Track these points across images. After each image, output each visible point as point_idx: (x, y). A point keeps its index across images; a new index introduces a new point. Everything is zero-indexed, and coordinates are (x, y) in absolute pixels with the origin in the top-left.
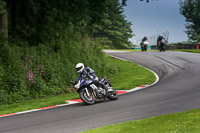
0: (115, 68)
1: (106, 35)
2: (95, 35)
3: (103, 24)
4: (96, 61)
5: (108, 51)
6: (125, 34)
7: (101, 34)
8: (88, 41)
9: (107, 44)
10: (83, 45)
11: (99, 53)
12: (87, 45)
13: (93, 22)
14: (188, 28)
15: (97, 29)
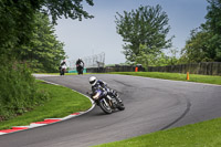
0: (47, 94)
1: (36, 57)
2: (24, 58)
3: (32, 45)
4: (25, 86)
5: (38, 76)
6: (57, 56)
7: (31, 56)
8: (16, 64)
9: (38, 67)
10: (10, 69)
11: (28, 78)
12: (15, 69)
13: (21, 43)
14: (126, 48)
15: (26, 50)
